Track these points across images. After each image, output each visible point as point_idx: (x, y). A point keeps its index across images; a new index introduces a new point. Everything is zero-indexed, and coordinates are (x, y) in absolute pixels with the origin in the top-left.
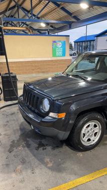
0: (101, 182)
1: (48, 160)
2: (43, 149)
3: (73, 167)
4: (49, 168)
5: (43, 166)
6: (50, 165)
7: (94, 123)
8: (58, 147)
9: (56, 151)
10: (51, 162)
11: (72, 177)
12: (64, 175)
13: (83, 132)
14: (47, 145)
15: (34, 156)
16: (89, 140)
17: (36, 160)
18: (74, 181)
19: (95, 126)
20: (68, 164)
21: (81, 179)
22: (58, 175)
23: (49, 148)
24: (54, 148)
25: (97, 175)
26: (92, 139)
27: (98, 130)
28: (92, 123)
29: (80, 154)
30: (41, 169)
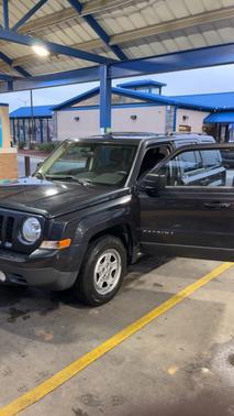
0: (139, 338)
1: (43, 332)
2: (25, 319)
3: (90, 330)
4: (49, 342)
5: (37, 343)
6: (49, 337)
7: (110, 254)
8: (51, 309)
9: (51, 316)
10: (48, 332)
11: (94, 343)
12: (79, 344)
13: (96, 271)
14: (28, 311)
15: (12, 331)
16: (105, 284)
17: (19, 337)
18: (100, 348)
19: (112, 259)
20: (80, 329)
21: (109, 341)
22: (70, 347)
23: (35, 315)
24: (44, 313)
25: (130, 331)
26: (109, 282)
27: (116, 266)
28: (107, 255)
29: (94, 311)
30: (35, 347)
